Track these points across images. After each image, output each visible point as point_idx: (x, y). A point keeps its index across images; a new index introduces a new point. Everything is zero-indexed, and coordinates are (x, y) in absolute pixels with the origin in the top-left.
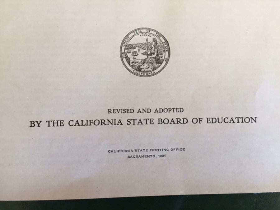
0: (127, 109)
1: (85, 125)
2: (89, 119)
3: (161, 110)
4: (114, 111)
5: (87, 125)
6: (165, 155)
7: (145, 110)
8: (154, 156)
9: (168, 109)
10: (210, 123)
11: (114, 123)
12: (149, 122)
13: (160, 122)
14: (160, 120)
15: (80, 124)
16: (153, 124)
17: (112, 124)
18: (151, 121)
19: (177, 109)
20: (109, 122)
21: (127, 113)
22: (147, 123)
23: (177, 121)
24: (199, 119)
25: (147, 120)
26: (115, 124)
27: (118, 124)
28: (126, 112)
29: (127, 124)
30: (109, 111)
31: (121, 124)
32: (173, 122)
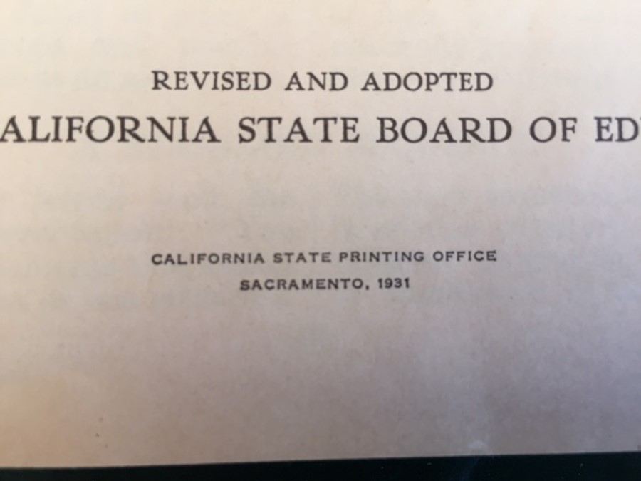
0: (240, 74)
1: (46, 139)
2: (65, 113)
3: (393, 82)
4: (178, 79)
5: (57, 139)
6: (407, 280)
7: (321, 78)
8: (359, 284)
9: (424, 78)
10: (610, 139)
11: (177, 134)
12: (336, 130)
13: (389, 135)
14: (388, 124)
15: (26, 132)
16: (356, 140)
17: (170, 137)
18: (346, 128)
19: (463, 75)
20: (156, 129)
21: (240, 88)
22: (330, 137)
23: (465, 130)
24: (564, 120)
25: (331, 123)
26: (184, 139)
27: (196, 140)
28: (236, 85)
29: (238, 139)
30: (159, 81)
31: (213, 139)
32: (447, 132)
